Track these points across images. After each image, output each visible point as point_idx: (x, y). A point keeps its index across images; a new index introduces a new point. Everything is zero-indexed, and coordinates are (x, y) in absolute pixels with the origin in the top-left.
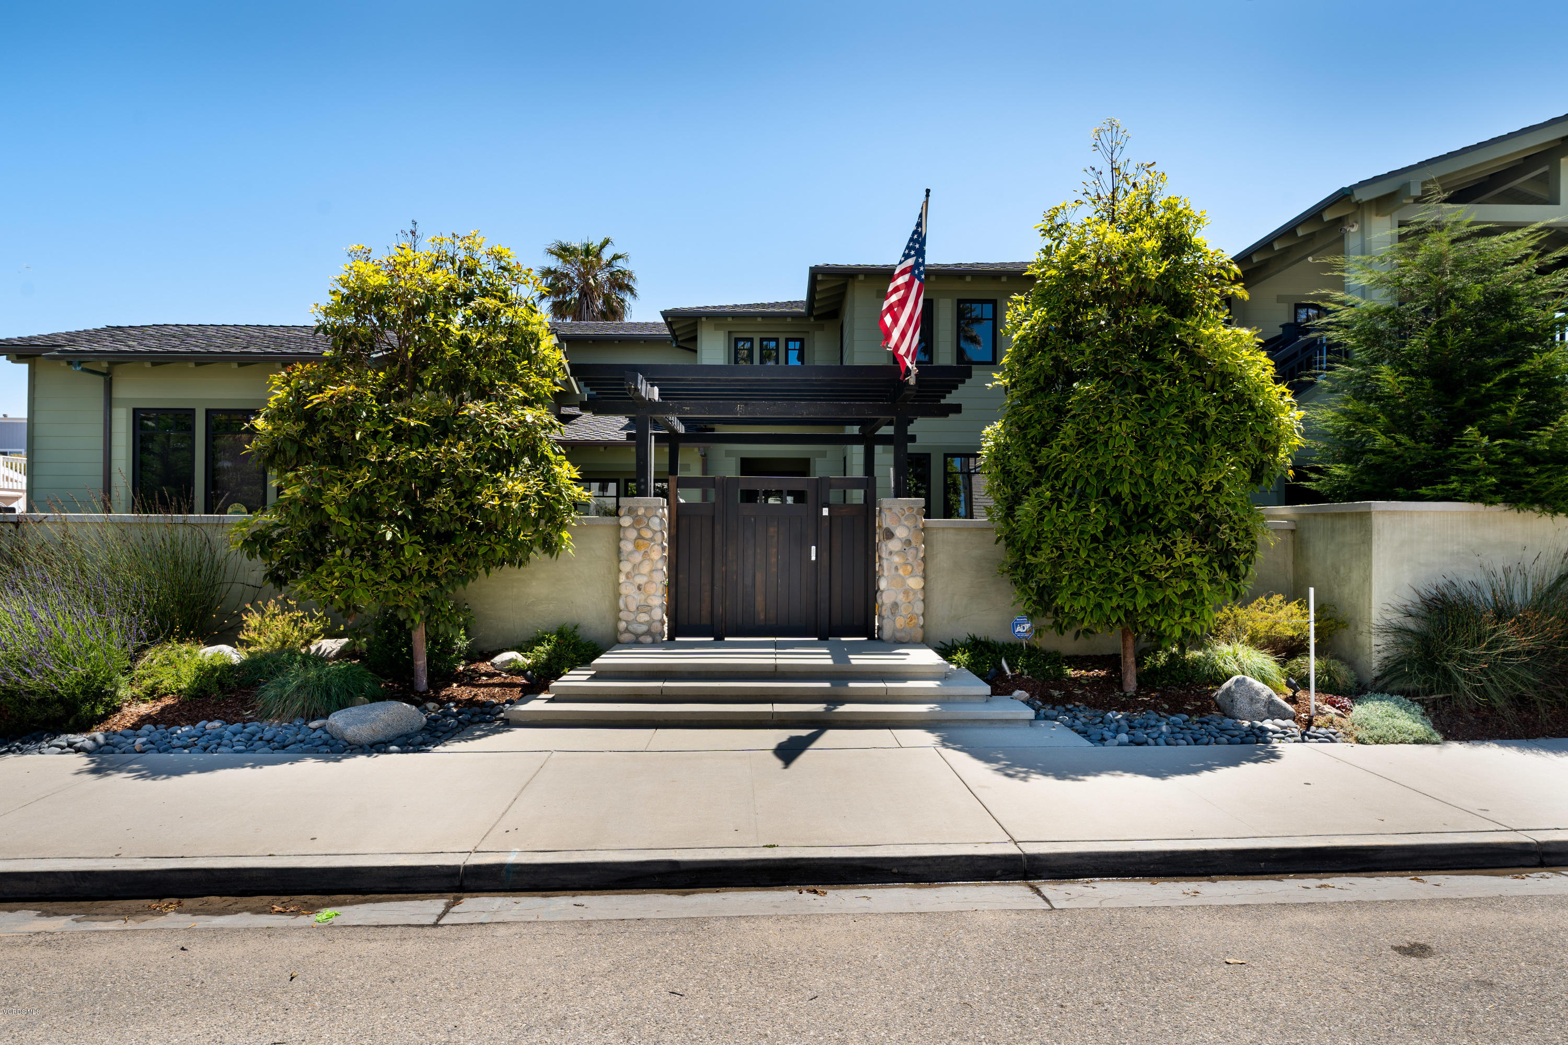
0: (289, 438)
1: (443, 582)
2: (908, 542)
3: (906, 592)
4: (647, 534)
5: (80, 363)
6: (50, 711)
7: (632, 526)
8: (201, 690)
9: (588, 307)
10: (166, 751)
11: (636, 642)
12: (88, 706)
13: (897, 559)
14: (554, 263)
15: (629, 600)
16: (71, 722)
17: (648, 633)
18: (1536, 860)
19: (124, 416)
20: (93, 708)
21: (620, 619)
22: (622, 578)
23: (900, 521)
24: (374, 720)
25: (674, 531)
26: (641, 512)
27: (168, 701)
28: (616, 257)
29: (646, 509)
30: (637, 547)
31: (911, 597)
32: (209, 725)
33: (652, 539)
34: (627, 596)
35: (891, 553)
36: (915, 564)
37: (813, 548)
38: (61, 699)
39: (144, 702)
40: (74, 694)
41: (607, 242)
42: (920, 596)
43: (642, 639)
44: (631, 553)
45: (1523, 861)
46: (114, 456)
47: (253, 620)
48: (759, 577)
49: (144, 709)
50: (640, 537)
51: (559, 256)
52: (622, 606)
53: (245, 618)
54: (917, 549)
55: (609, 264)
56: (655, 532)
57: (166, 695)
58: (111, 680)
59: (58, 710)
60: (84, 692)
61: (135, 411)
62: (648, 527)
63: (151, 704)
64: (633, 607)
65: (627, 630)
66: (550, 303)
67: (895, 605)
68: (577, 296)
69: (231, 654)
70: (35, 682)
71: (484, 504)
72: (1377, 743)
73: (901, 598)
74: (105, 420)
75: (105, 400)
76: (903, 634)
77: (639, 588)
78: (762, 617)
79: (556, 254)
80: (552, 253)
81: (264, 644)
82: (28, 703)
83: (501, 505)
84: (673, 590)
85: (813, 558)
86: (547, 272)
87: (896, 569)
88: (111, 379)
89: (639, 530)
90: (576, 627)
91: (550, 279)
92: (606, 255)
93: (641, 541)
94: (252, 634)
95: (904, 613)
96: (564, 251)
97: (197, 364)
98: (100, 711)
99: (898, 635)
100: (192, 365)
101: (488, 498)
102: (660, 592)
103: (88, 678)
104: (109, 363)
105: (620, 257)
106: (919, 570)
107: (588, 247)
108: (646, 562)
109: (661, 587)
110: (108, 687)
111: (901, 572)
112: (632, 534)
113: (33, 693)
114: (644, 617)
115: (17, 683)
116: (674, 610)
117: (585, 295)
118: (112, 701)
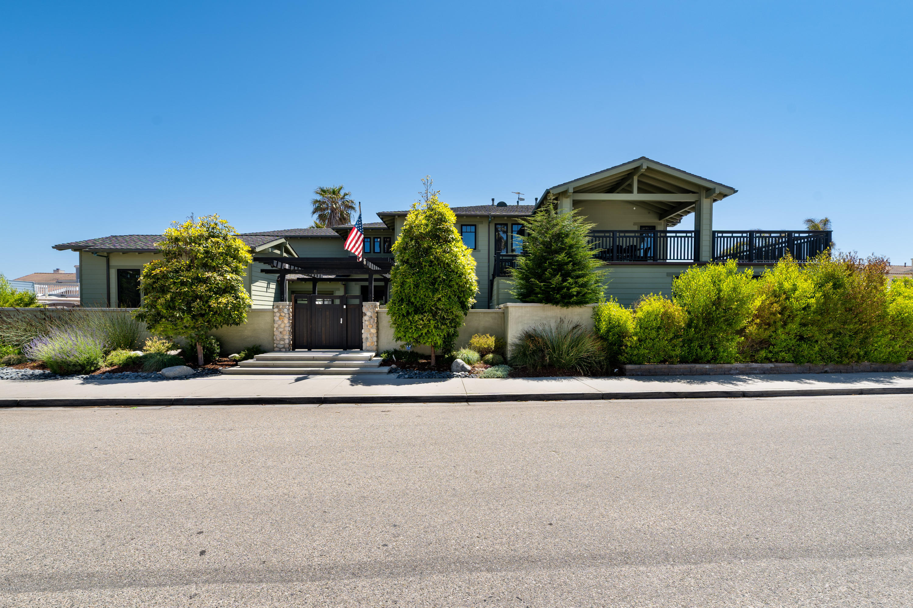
0: (149, 284)
1: (200, 329)
2: (371, 317)
3: (370, 334)
4: (283, 314)
5: (96, 253)
6: (77, 368)
7: (278, 312)
8: (127, 364)
9: (334, 217)
10: (111, 379)
11: (280, 351)
12: (89, 367)
13: (367, 323)
14: (319, 198)
15: (277, 336)
16: (84, 372)
17: (284, 348)
18: (465, 400)
19: (114, 272)
20: (90, 368)
21: (274, 343)
22: (275, 329)
23: (368, 310)
24: (175, 371)
25: (294, 314)
26: (281, 307)
27: (116, 367)
28: (345, 195)
29: (283, 306)
30: (280, 319)
31: (372, 335)
32: (126, 373)
33: (285, 316)
34: (276, 335)
35: (365, 321)
36: (373, 324)
37: (341, 319)
38: (80, 365)
39: (108, 367)
40: (84, 363)
41: (341, 188)
42: (375, 335)
43: (281, 350)
44: (277, 321)
45: (462, 400)
46: (111, 287)
47: (149, 343)
48: (323, 329)
49: (108, 369)
50: (281, 315)
51: (321, 194)
52: (275, 338)
53: (146, 342)
54: (374, 320)
55: (343, 198)
56: (285, 314)
57: (116, 365)
58: (96, 359)
59: (79, 368)
60: (87, 363)
61: (118, 270)
62: (283, 312)
63: (110, 368)
64: (278, 339)
65: (277, 347)
66: (318, 215)
67: (367, 338)
68: (330, 212)
69: (140, 353)
70: (71, 359)
71: (211, 305)
72: (485, 378)
73: (369, 336)
74: (107, 273)
75: (107, 266)
76: (369, 348)
77: (281, 333)
78: (324, 343)
79: (319, 194)
80: (317, 193)
81: (153, 350)
82: (70, 365)
83: (217, 306)
84: (294, 333)
85: (341, 323)
86: (316, 201)
87: (367, 326)
88: (109, 258)
89: (280, 313)
90: (260, 346)
91: (317, 204)
92: (342, 193)
93: (281, 317)
94: (148, 348)
95: (370, 341)
96: (323, 191)
97: (139, 253)
98: (93, 369)
99: (368, 348)
100: (137, 254)
101: (213, 303)
102: (288, 334)
103: (88, 358)
104: (107, 253)
105: (347, 195)
106: (375, 326)
107: (334, 190)
108: (283, 324)
109: (288, 332)
110: (95, 362)
111: (368, 327)
112: (278, 314)
113: (71, 362)
114: (282, 342)
115: (66, 359)
116: (294, 339)
117: (333, 212)
118: (97, 366)
